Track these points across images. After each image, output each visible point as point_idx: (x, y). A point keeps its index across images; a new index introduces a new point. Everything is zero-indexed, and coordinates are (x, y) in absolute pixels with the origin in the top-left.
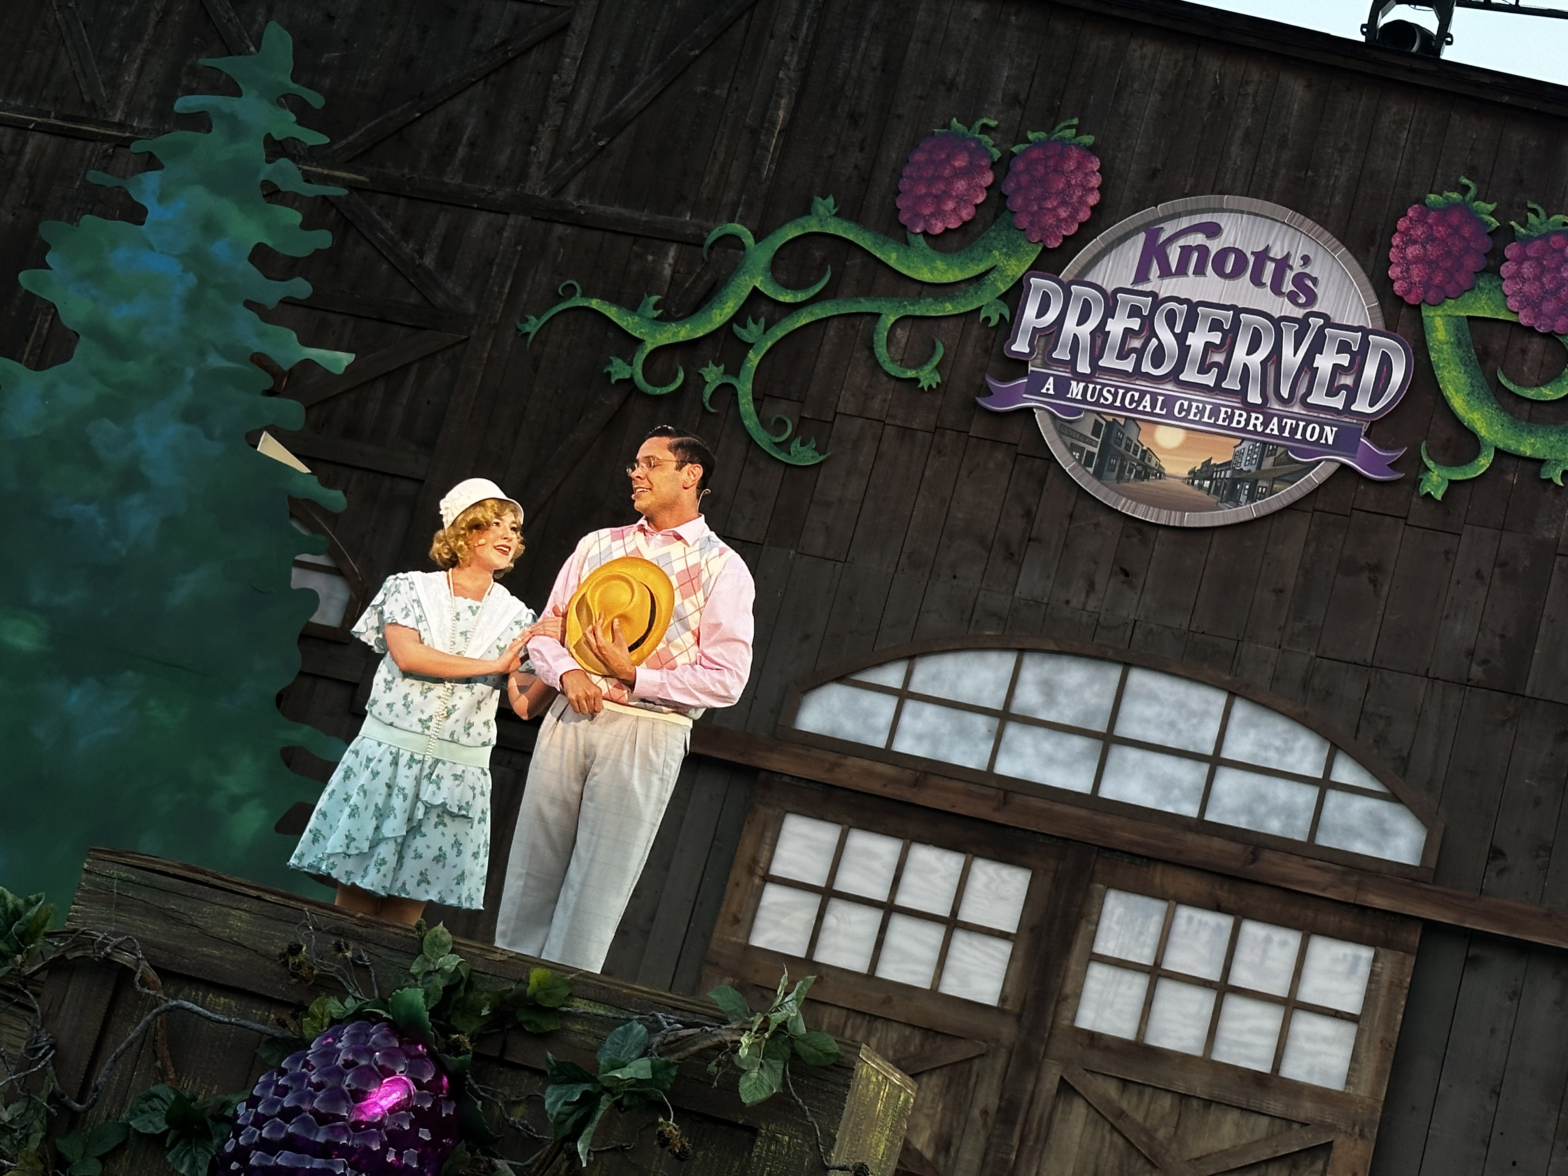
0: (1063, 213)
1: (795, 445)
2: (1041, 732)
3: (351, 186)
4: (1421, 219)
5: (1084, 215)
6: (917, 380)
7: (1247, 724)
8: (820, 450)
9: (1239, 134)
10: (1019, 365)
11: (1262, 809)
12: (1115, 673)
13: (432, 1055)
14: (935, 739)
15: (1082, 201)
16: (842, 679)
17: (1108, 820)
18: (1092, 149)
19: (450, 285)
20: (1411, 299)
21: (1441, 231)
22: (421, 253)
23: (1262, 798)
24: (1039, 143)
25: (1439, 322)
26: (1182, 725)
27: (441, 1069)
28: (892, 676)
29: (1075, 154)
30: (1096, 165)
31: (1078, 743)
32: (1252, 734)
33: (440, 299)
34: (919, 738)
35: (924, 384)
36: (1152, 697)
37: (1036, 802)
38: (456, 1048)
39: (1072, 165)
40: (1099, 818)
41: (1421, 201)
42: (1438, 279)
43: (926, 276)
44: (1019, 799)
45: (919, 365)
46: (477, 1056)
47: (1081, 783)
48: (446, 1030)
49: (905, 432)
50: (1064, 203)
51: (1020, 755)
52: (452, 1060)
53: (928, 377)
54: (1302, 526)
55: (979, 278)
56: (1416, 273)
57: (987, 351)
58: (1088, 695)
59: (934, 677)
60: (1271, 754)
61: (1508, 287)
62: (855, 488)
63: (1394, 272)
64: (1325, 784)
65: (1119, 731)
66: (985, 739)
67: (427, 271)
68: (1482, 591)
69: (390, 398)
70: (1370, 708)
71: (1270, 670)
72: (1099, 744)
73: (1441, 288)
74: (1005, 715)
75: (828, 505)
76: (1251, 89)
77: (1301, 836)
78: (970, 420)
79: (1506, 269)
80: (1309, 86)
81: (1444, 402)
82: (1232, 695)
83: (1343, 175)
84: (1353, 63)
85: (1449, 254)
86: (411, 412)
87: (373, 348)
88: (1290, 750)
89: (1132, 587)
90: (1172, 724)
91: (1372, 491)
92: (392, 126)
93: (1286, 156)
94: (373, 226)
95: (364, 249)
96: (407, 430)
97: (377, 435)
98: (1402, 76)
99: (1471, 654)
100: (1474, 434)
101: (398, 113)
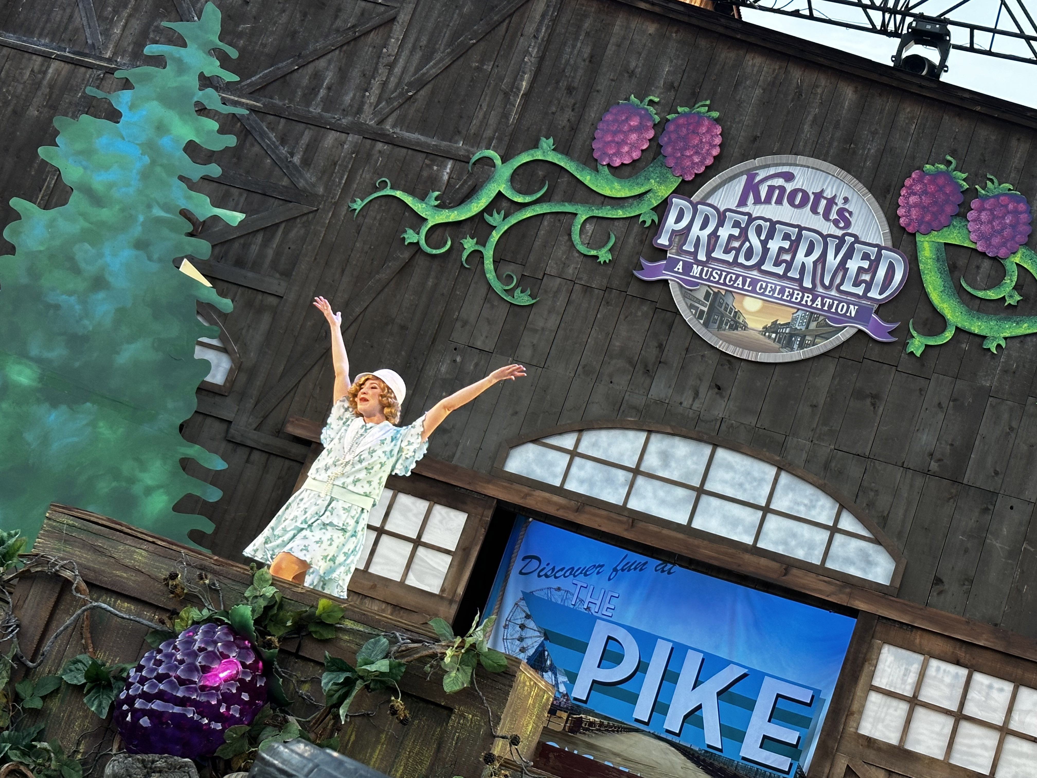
0: (696, 159)
1: (518, 292)
2: (657, 483)
3: (252, 110)
4: (920, 180)
5: (709, 162)
6: (597, 257)
7: (788, 488)
8: (532, 296)
9: (810, 118)
10: (661, 252)
11: (793, 543)
12: (707, 450)
13: (254, 648)
14: (591, 483)
15: (708, 153)
16: (536, 441)
17: (696, 542)
18: (717, 120)
19: (308, 175)
20: (910, 230)
21: (931, 188)
22: (292, 155)
23: (794, 535)
24: (685, 114)
25: (926, 245)
26: (747, 486)
27: (259, 656)
28: (568, 441)
29: (706, 123)
30: (719, 130)
31: (681, 492)
32: (791, 495)
33: (302, 184)
34: (582, 482)
35: (601, 260)
36: (729, 467)
37: (652, 528)
38: (269, 645)
39: (704, 129)
40: (691, 540)
41: (920, 168)
42: (928, 218)
43: (607, 192)
44: (641, 525)
45: (599, 248)
46: (281, 651)
47: (681, 518)
48: (263, 633)
49: (587, 289)
50: (697, 153)
51: (644, 497)
52: (267, 652)
53: (604, 255)
54: (831, 367)
55: (640, 196)
56: (914, 213)
57: (642, 242)
58: (689, 462)
59: (595, 445)
60: (802, 508)
61: (971, 227)
62: (553, 322)
63: (900, 212)
64: (834, 530)
65: (708, 487)
66: (623, 485)
67: (294, 165)
68: (941, 416)
69: (266, 243)
70: (865, 484)
71: (804, 456)
72: (694, 494)
73: (929, 223)
74: (636, 472)
75: (535, 331)
76: (819, 91)
77: (817, 561)
78: (628, 284)
79: (971, 215)
80: (856, 91)
81: (926, 295)
82: (780, 469)
83: (873, 149)
84: (885, 80)
85: (935, 203)
86: (278, 254)
87: (257, 212)
88: (814, 507)
89: (722, 396)
90: (741, 485)
91: (877, 348)
92: (280, 73)
93: (838, 134)
94: (263, 135)
95: (256, 149)
96: (274, 265)
97: (256, 266)
98: (915, 90)
99: (931, 455)
100: (942, 318)
101: (284, 65)
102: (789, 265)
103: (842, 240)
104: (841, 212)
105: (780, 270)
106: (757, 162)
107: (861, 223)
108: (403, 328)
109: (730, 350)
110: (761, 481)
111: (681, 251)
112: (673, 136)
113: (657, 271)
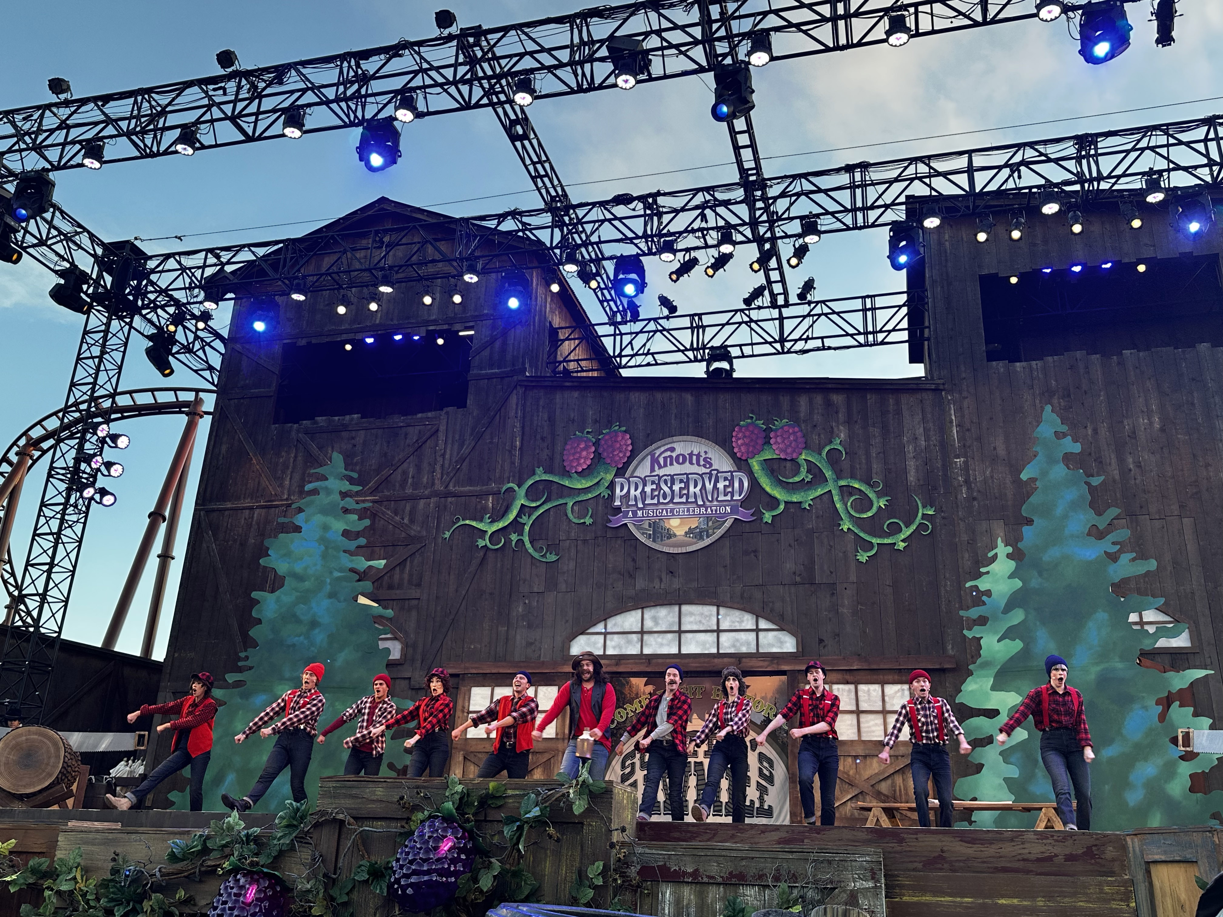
0: (621, 455)
1: (548, 555)
2: (656, 635)
3: (374, 502)
4: (740, 431)
5: (628, 454)
6: (585, 523)
7: (726, 615)
8: (557, 554)
9: (673, 415)
10: (618, 510)
11: (738, 644)
12: (676, 608)
13: (460, 826)
14: (619, 646)
15: (626, 450)
16: (583, 633)
17: (686, 661)
18: (625, 432)
19: (415, 528)
20: (744, 458)
21: (747, 433)
22: (403, 519)
23: (737, 640)
24: (607, 434)
25: (755, 463)
26: (704, 621)
27: (464, 829)
28: (600, 628)
29: (620, 434)
30: (628, 436)
31: (669, 636)
32: (728, 618)
33: (413, 533)
34: (614, 648)
35: (588, 523)
36: (691, 614)
37: (660, 661)
38: (468, 821)
39: (620, 438)
40: (683, 661)
41: (738, 425)
42: (751, 449)
43: (579, 486)
44: (654, 661)
45: (584, 517)
46: (476, 821)
47: (674, 650)
48: (463, 814)
49: (585, 541)
50: (620, 452)
51: (651, 645)
52: (468, 825)
53: (588, 521)
54: (727, 543)
55: (598, 483)
56: (743, 449)
57: (606, 507)
58: (669, 618)
59: (615, 625)
60: (737, 624)
61: (774, 447)
62: (572, 565)
63: (736, 450)
64: (757, 630)
65: (683, 628)
66: (637, 642)
67: (406, 525)
68: (792, 551)
69: (402, 571)
70: (765, 600)
71: (729, 595)
72: (677, 635)
73: (752, 452)
74: (642, 632)
75: (564, 573)
76: (673, 400)
77: (754, 650)
78: (606, 532)
79: (772, 441)
80: (692, 395)
81: (764, 489)
82: (718, 606)
83: (710, 422)
84: (705, 385)
85: (752, 440)
86: (411, 575)
87: (392, 556)
88: (743, 621)
89: (675, 577)
90: (700, 622)
91: (747, 525)
92: (384, 478)
93: (690, 420)
94: (384, 513)
95: (382, 522)
96: (410, 582)
97: (400, 586)
98: (722, 386)
99: (794, 573)
100: (776, 498)
101: (385, 472)
102: (688, 496)
103: (710, 474)
104: (705, 460)
105: (684, 500)
106: (654, 446)
107: (717, 462)
108: (491, 594)
109: (672, 550)
110: (711, 615)
111: (629, 506)
112: (605, 447)
113: (619, 520)
